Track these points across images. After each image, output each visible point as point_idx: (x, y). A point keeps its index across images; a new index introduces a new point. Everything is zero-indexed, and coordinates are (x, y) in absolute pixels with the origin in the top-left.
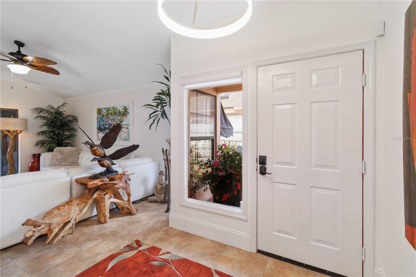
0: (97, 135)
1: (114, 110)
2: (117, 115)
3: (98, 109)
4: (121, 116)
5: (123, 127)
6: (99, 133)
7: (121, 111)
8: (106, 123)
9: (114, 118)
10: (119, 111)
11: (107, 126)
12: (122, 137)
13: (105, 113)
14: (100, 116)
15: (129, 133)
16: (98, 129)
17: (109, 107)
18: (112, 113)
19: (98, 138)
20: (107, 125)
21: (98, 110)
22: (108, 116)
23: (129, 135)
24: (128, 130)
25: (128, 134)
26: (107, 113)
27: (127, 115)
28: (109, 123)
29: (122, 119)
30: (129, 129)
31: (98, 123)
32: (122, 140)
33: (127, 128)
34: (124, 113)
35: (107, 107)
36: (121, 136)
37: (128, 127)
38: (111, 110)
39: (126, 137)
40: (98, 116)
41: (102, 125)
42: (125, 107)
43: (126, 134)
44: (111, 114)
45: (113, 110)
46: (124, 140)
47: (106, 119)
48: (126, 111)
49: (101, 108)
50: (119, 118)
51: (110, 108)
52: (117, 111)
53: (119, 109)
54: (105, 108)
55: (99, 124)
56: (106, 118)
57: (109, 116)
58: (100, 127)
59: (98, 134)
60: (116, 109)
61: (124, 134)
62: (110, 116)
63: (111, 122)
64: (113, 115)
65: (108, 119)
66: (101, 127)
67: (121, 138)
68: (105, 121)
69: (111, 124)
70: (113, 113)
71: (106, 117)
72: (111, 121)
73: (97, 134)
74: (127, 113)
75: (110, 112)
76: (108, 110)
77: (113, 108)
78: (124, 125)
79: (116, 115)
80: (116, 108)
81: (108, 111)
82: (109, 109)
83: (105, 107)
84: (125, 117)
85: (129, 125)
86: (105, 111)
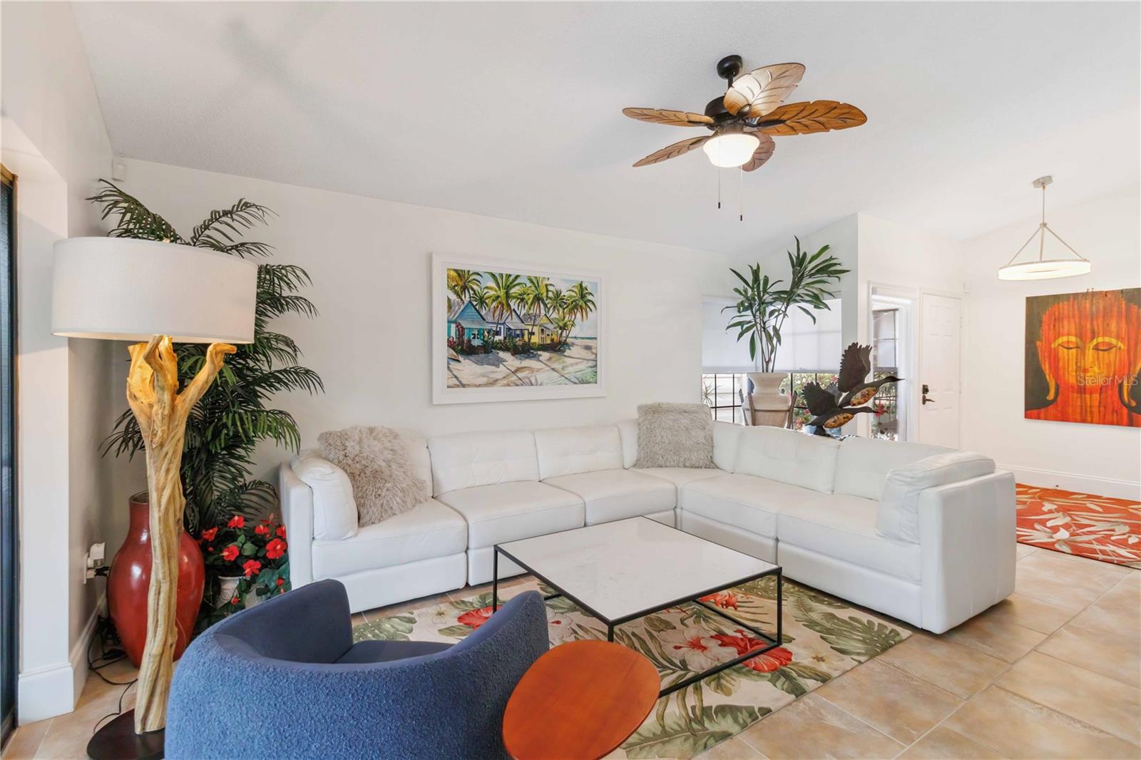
0: (448, 367)
1: (533, 288)
2: (545, 305)
3: (456, 271)
4: (564, 309)
5: (573, 344)
6: (459, 361)
7: (564, 293)
8: (493, 326)
9: (531, 311)
10: (558, 294)
11: (497, 338)
12: (568, 373)
13: (492, 293)
14: (467, 299)
15: (596, 361)
16: (451, 345)
17: (514, 274)
18: (525, 296)
19: (455, 381)
20: (498, 333)
21: (453, 273)
22: (504, 302)
23: (596, 366)
24: (593, 353)
25: (591, 364)
26: (502, 293)
27: (588, 310)
28: (509, 329)
29: (566, 319)
30: (594, 351)
31: (455, 322)
32: (567, 381)
33: (588, 348)
34: (574, 301)
35: (505, 272)
36: (566, 372)
37: (591, 344)
38: (519, 284)
39: (584, 372)
40: (453, 297)
41: (476, 333)
42: (581, 285)
43: (583, 366)
44: (522, 300)
45: (529, 284)
46: (577, 381)
47: (497, 313)
48: (583, 296)
49: (472, 270)
50: (555, 315)
51: (517, 277)
52: (548, 291)
53: (558, 288)
54: (493, 276)
55: (461, 331)
56: (496, 308)
57: (509, 305)
58: (466, 338)
59: (454, 365)
60: (546, 285)
61: (577, 364)
62: (514, 304)
63: (522, 326)
64: (529, 302)
65: (506, 314)
66: (469, 341)
67: (567, 378)
68: (490, 319)
69: (518, 332)
70: (531, 296)
71: (495, 304)
72: (518, 321)
73: (448, 364)
74: (589, 304)
75: (515, 290)
76: (507, 283)
77: (534, 282)
78: (576, 338)
79: (542, 306)
80: (546, 282)
81: (508, 288)
82: (514, 281)
83: (496, 272)
84: (579, 315)
85: (596, 338)
86: (493, 285)
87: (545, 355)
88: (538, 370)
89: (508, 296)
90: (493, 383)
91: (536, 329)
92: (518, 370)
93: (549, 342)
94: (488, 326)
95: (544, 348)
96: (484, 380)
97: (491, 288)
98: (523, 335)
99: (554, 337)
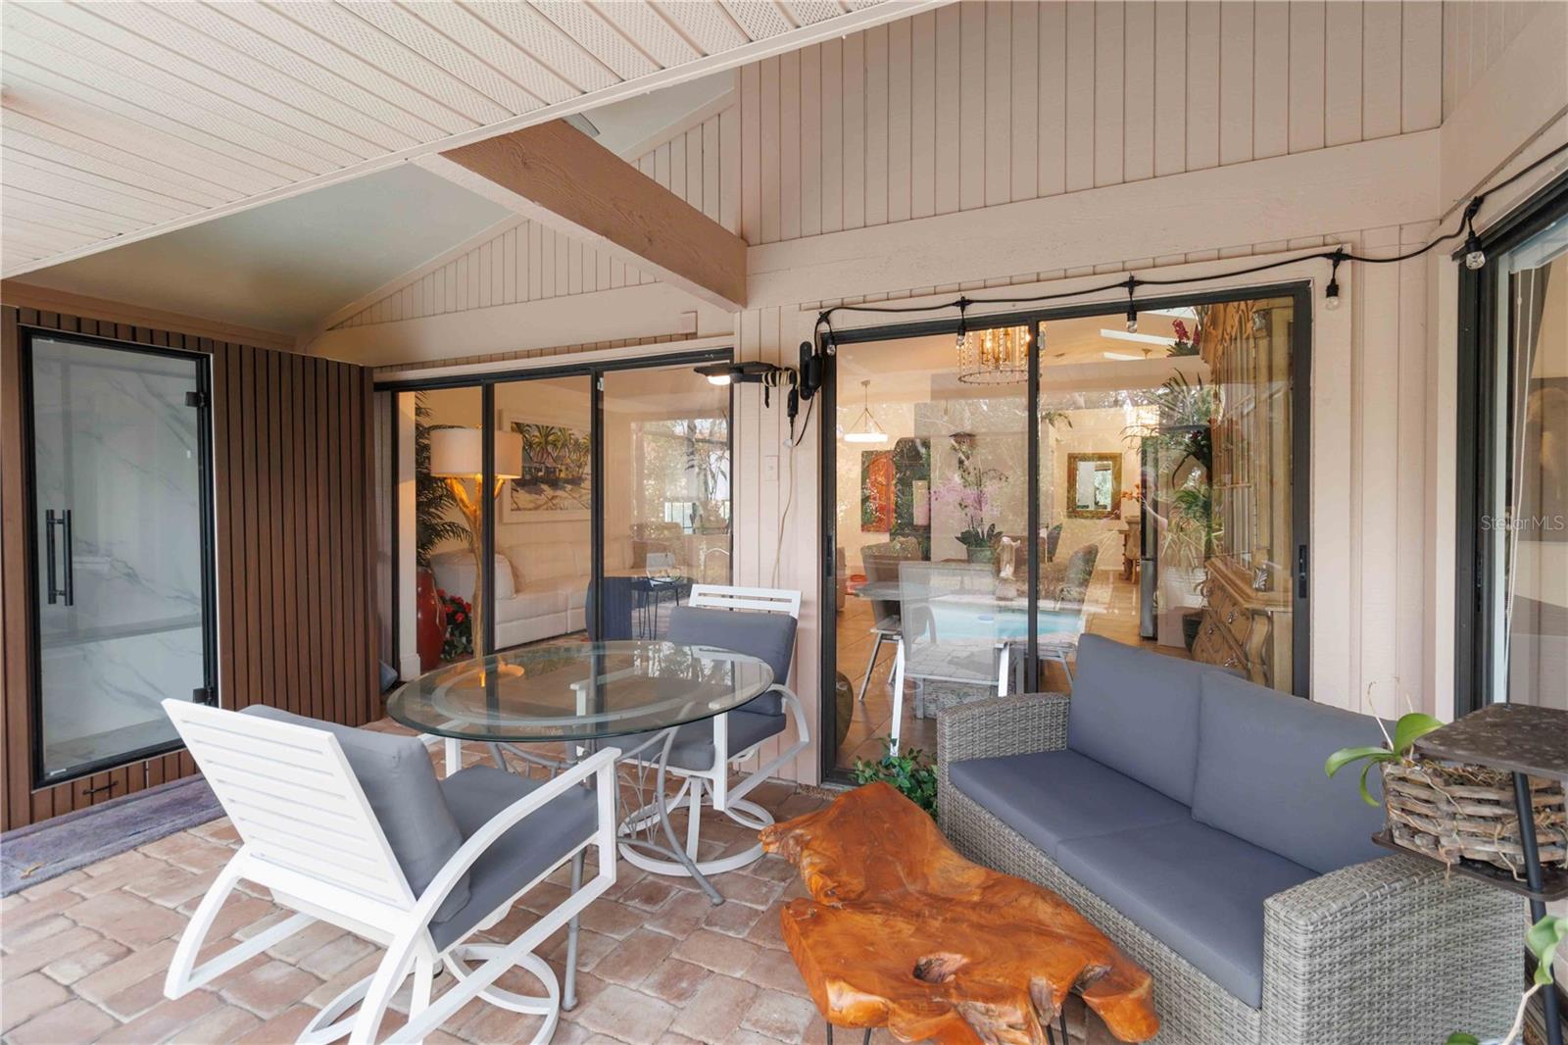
0: (511, 496)
1: (562, 436)
3: (516, 423)
5: (586, 479)
6: (517, 491)
7: (581, 441)
8: (537, 465)
9: (561, 454)
10: (576, 441)
11: (540, 474)
13: (537, 440)
17: (551, 426)
18: (557, 442)
19: (515, 506)
20: (540, 470)
21: (514, 425)
22: (544, 447)
26: (543, 440)
28: (547, 467)
29: (582, 460)
32: (582, 507)
35: (545, 425)
36: (582, 500)
38: (554, 433)
41: (527, 470)
44: (555, 445)
45: (559, 434)
47: (540, 455)
49: (526, 422)
50: (575, 457)
51: (553, 428)
52: (571, 438)
53: (577, 436)
54: (537, 426)
56: (539, 452)
57: (547, 449)
59: (514, 493)
62: (550, 448)
63: (554, 465)
64: (559, 447)
65: (545, 456)
67: (582, 505)
68: (535, 460)
69: (552, 469)
70: (561, 443)
71: (539, 448)
72: (553, 461)
73: (511, 493)
75: (551, 438)
76: (546, 432)
77: (562, 431)
78: (588, 474)
79: (567, 450)
80: (571, 432)
81: (547, 436)
82: (550, 431)
83: (540, 424)
84: (590, 457)
86: (538, 434)
87: (569, 487)
88: (566, 498)
89: (547, 443)
90: (537, 508)
91: (563, 468)
92: (553, 498)
93: (571, 477)
94: (535, 465)
95: (567, 481)
96: (531, 506)
97: (536, 437)
98: (555, 471)
99: (574, 473)
